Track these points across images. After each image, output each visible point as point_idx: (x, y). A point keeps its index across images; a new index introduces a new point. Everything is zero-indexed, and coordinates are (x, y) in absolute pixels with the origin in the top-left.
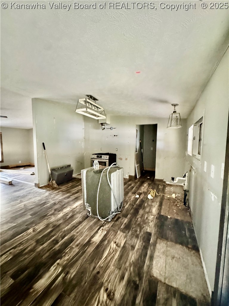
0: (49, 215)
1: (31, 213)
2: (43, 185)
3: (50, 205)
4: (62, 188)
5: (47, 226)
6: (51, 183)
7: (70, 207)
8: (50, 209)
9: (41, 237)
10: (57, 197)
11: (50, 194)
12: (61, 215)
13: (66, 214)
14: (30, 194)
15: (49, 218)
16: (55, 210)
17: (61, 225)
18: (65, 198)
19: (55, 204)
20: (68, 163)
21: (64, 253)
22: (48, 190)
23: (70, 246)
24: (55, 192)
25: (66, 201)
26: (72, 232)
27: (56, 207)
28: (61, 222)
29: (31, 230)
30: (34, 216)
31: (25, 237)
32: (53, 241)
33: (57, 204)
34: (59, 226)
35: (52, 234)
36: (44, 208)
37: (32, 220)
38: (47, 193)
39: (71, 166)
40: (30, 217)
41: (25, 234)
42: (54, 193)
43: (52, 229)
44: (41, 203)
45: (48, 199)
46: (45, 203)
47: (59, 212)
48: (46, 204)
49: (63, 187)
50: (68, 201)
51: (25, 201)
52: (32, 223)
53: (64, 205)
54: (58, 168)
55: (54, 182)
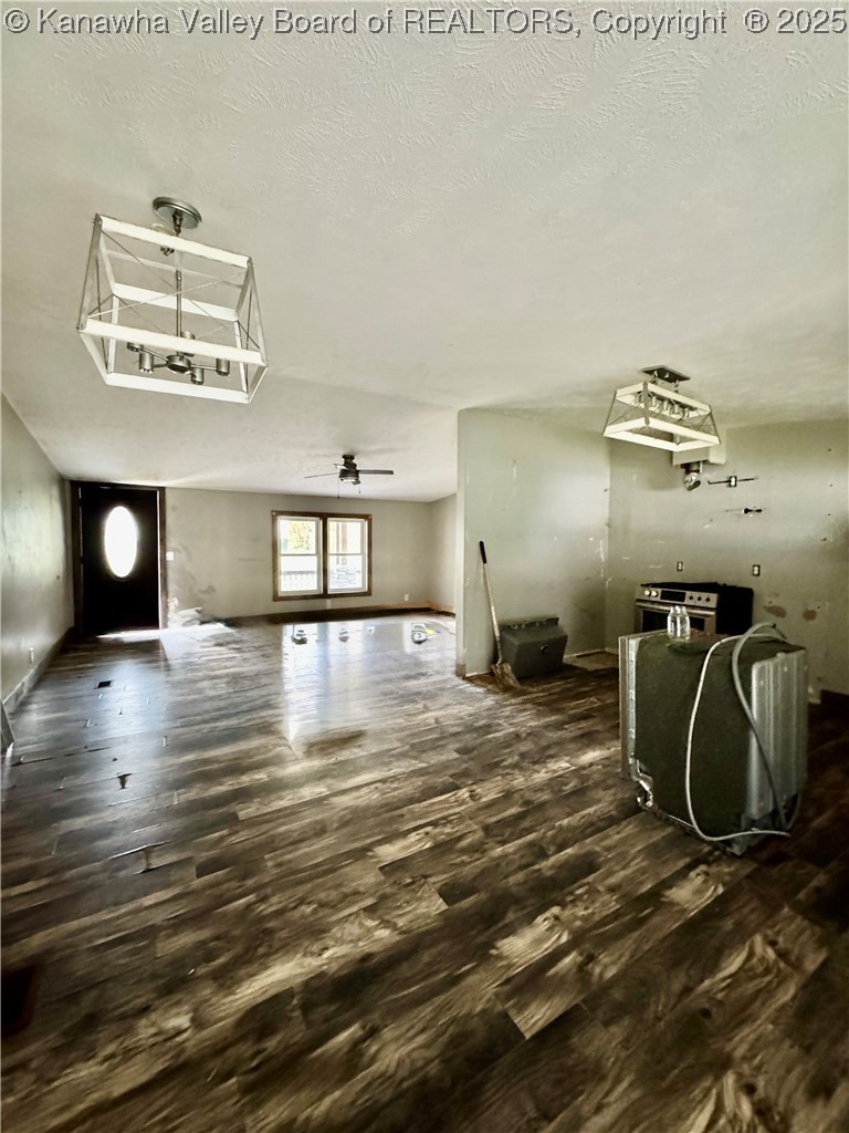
0: (506, 767)
1: (457, 746)
2: (475, 673)
3: (505, 736)
4: (531, 693)
5: (508, 795)
6: (499, 671)
7: (567, 758)
8: (508, 750)
9: (494, 819)
10: (521, 718)
11: (499, 705)
12: (541, 776)
13: (558, 777)
14: (445, 694)
15: (507, 774)
16: (523, 756)
17: (548, 806)
18: (547, 727)
19: (517, 736)
20: (550, 612)
21: (571, 893)
22: (489, 691)
23: (588, 883)
24: (513, 701)
25: (554, 735)
26: (587, 841)
27: (523, 747)
28: (545, 796)
29: (464, 793)
30: (465, 757)
31: (452, 807)
32: (531, 844)
33: (526, 739)
34: (542, 806)
35: (526, 824)
36: (490, 741)
37: (464, 766)
38: (490, 701)
39: (559, 622)
40: (456, 755)
41: (453, 799)
42: (508, 702)
43: (520, 810)
44: (477, 725)
45: (495, 718)
46: (489, 726)
47: (536, 767)
48: (492, 730)
49: (535, 690)
50: (559, 738)
51: (435, 710)
52: (465, 774)
53: (548, 747)
54: (520, 626)
55: (508, 668)
